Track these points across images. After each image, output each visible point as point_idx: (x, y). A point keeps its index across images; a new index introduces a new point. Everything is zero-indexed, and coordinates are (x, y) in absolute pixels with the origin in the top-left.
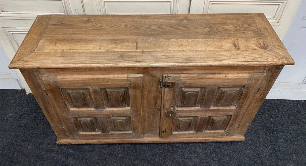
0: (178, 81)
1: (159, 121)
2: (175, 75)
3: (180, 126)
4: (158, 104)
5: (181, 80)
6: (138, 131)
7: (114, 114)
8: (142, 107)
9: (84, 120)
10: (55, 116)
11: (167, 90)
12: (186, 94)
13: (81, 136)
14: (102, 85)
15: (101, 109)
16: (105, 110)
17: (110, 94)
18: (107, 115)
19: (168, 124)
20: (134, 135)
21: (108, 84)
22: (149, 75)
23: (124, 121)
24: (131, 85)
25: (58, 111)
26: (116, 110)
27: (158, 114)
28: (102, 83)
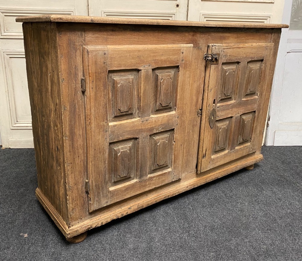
0: (222, 51)
1: (198, 139)
2: (219, 44)
3: (220, 139)
5: (224, 50)
6: (179, 162)
7: (159, 126)
9: (122, 148)
10: (80, 150)
11: (212, 68)
12: (227, 74)
13: (111, 197)
14: (156, 62)
15: (147, 117)
16: (150, 118)
17: (161, 81)
18: (151, 129)
19: (209, 136)
20: (174, 174)
21: (162, 60)
22: (196, 47)
23: (167, 142)
24: (182, 60)
25: (93, 129)
26: (162, 117)
27: (198, 124)
28: (156, 58)
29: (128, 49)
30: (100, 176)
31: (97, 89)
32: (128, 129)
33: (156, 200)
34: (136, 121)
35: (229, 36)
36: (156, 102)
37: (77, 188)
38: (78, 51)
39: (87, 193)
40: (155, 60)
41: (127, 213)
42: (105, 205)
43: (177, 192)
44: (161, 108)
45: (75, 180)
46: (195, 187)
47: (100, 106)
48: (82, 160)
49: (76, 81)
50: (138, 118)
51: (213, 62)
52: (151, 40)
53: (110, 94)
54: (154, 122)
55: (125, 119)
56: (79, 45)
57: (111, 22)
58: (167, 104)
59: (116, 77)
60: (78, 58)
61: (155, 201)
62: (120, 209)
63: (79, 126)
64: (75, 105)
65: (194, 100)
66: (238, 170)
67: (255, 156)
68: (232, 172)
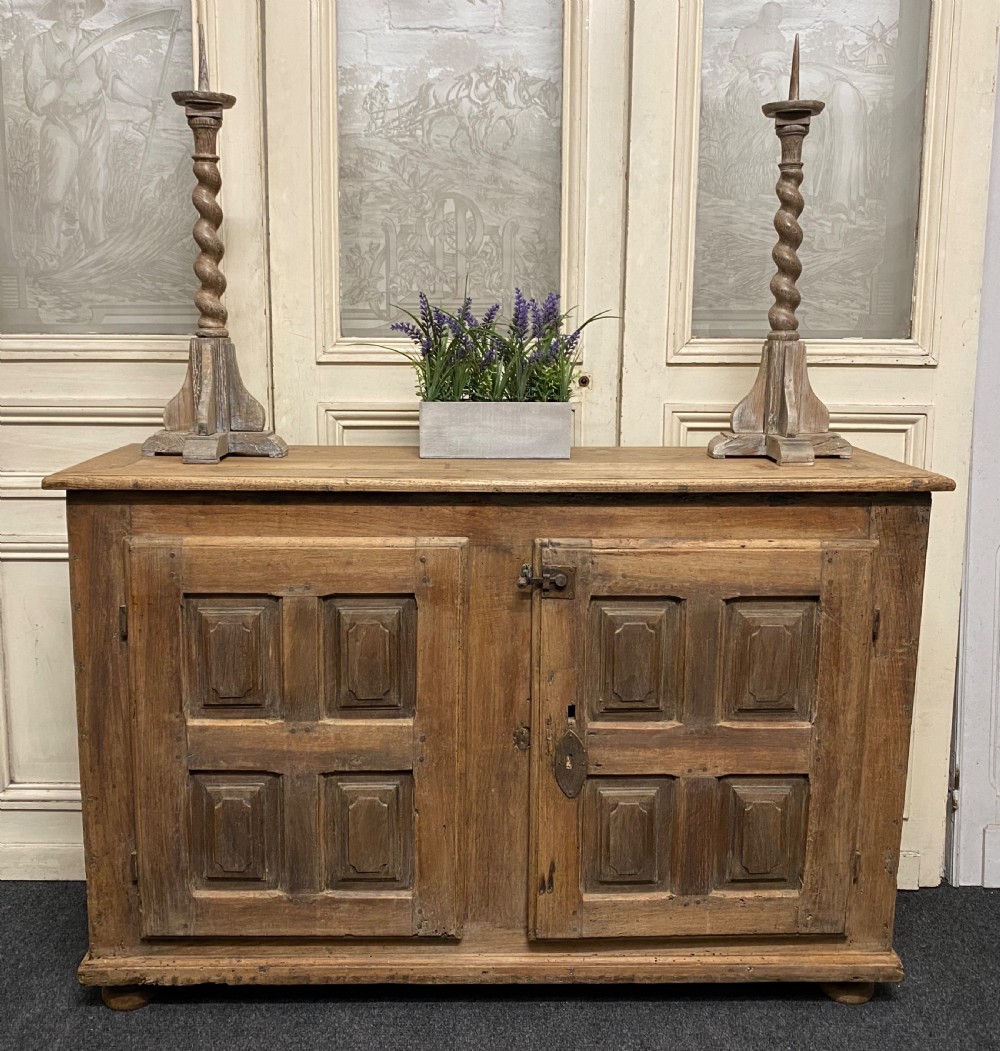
0: (584, 561)
1: (526, 821)
2: (573, 541)
3: (612, 842)
4: (521, 707)
5: (595, 560)
6: (440, 878)
7: (352, 752)
8: (457, 710)
9: (229, 792)
10: (118, 771)
11: (548, 609)
12: (617, 632)
13: (197, 915)
14: (329, 578)
15: (307, 720)
16: (318, 725)
17: (350, 631)
18: (324, 757)
19: (560, 824)
20: (420, 912)
21: (350, 575)
22: (486, 546)
23: (386, 805)
24: (425, 581)
25: (142, 727)
26: (360, 730)
27: (520, 773)
28: (330, 572)
29: (242, 547)
30: (162, 849)
31: (154, 633)
32: (247, 744)
33: (357, 975)
34: (271, 727)
35: (627, 517)
36: (339, 684)
37: (111, 865)
38: (115, 547)
39: (135, 882)
40: (327, 574)
41: (254, 979)
42: (181, 933)
43: (442, 975)
44: (355, 703)
45: (106, 842)
46: (520, 982)
47: (162, 673)
48: (124, 798)
49: (108, 611)
50: (279, 721)
51: (547, 590)
52: (320, 525)
53: (194, 647)
54: (333, 739)
55: (240, 715)
56: (117, 535)
57: (186, 488)
58: (375, 694)
59: (209, 611)
60: (113, 561)
61: (352, 975)
62: (234, 961)
63: (115, 714)
64: (106, 664)
65: (497, 696)
66: (743, 981)
67: (850, 952)
68: (710, 981)
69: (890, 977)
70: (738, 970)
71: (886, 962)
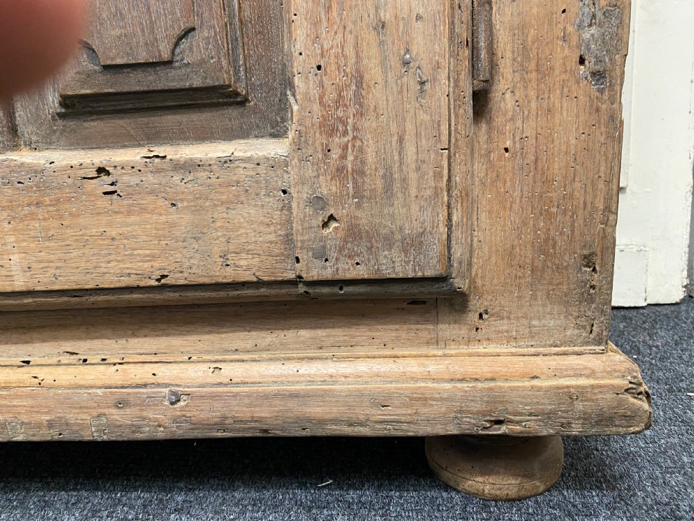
66: (161, 434)
67: (481, 349)
68: (66, 436)
69: (605, 419)
70: (142, 404)
71: (592, 374)
